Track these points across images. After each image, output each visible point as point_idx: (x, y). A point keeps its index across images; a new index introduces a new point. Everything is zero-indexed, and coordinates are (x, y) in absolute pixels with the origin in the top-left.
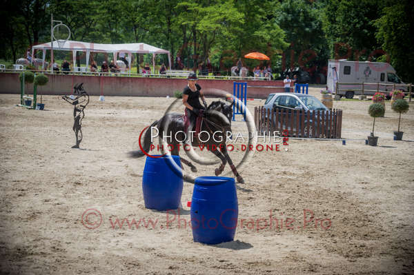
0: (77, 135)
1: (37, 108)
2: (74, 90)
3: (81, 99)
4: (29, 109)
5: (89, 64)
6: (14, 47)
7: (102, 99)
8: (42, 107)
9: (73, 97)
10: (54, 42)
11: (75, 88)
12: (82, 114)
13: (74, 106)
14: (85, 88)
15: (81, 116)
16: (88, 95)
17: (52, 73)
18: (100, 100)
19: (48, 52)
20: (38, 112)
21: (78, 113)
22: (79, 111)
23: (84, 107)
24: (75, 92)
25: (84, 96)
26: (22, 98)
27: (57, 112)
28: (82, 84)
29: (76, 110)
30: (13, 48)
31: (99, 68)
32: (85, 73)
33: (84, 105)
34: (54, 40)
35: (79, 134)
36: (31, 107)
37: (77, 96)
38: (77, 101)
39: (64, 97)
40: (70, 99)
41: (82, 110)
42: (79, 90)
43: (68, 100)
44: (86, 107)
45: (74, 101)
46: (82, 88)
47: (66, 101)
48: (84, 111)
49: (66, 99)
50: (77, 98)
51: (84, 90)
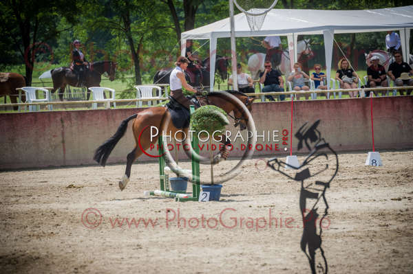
0: (312, 263)
1: (202, 196)
2: (296, 141)
3: (316, 164)
4: (183, 200)
5: (334, 66)
6: (136, 38)
7: (374, 162)
8: (214, 191)
9: (296, 160)
10: (237, 17)
11: (298, 135)
12: (321, 207)
13: (298, 185)
14: (327, 132)
15: (321, 212)
16: (335, 153)
18: (368, 163)
19: (224, 43)
20: (205, 207)
21: (310, 203)
22: (315, 196)
23: (327, 185)
24: (300, 146)
25: (325, 154)
26: (161, 172)
27: (255, 204)
28: (317, 123)
29: (305, 194)
30: (131, 42)
31: (362, 76)
33: (326, 179)
34: (237, 11)
35: (319, 259)
36: (185, 195)
37: (306, 157)
38: (307, 170)
39: (271, 163)
40: (288, 165)
41: (320, 193)
42: (309, 141)
43: (281, 169)
44: (332, 184)
45: (299, 171)
46: (317, 134)
47: (277, 173)
48: (326, 196)
49: (276, 166)
50: (305, 163)
51: (323, 139)
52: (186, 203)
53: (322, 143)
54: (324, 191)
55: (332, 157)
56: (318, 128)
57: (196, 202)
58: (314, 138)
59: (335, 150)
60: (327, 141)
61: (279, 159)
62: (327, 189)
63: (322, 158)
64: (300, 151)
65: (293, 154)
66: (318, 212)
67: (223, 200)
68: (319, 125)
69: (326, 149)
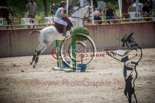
1: (77, 70)
2: (122, 43)
4: (68, 72)
8: (83, 68)
11: (123, 40)
12: (134, 74)
13: (123, 64)
14: (136, 39)
15: (134, 76)
16: (140, 48)
17: (93, 24)
20: (79, 76)
21: (129, 73)
22: (131, 69)
23: (137, 64)
24: (123, 45)
25: (135, 49)
27: (102, 73)
28: (132, 34)
29: (126, 68)
32: (134, 20)
33: (136, 61)
35: (133, 99)
36: (69, 69)
37: (127, 50)
38: (127, 57)
39: (110, 54)
40: (118, 54)
41: (133, 68)
42: (128, 43)
43: (115, 56)
44: (139, 63)
45: (123, 57)
46: (132, 39)
47: (113, 58)
48: (136, 69)
49: (112, 55)
50: (126, 53)
51: (135, 42)
52: (70, 73)
53: (134, 44)
54: (135, 67)
55: (139, 50)
56: (132, 37)
57: (75, 73)
58: (130, 41)
59: (140, 47)
60: (136, 43)
61: (114, 52)
62: (137, 66)
63: (134, 51)
64: (124, 48)
65: (120, 49)
66: (132, 77)
67: (87, 72)
69: (136, 47)
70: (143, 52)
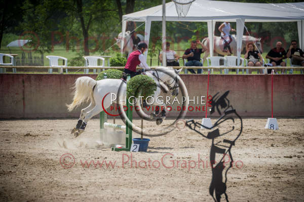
1: (133, 147)
2: (209, 107)
4: (118, 150)
7: (272, 125)
8: (143, 145)
10: (168, 5)
18: (267, 126)
21: (218, 157)
26: (101, 127)
30: (82, 21)
32: (233, 70)
36: (120, 146)
37: (217, 120)
39: (189, 123)
41: (227, 149)
42: (220, 107)
46: (227, 102)
47: (193, 131)
50: (216, 125)
52: (120, 152)
54: (230, 148)
55: (238, 121)
59: (240, 115)
60: (234, 108)
64: (213, 115)
65: (208, 117)
67: (150, 152)
68: (229, 95)
70: (244, 124)
